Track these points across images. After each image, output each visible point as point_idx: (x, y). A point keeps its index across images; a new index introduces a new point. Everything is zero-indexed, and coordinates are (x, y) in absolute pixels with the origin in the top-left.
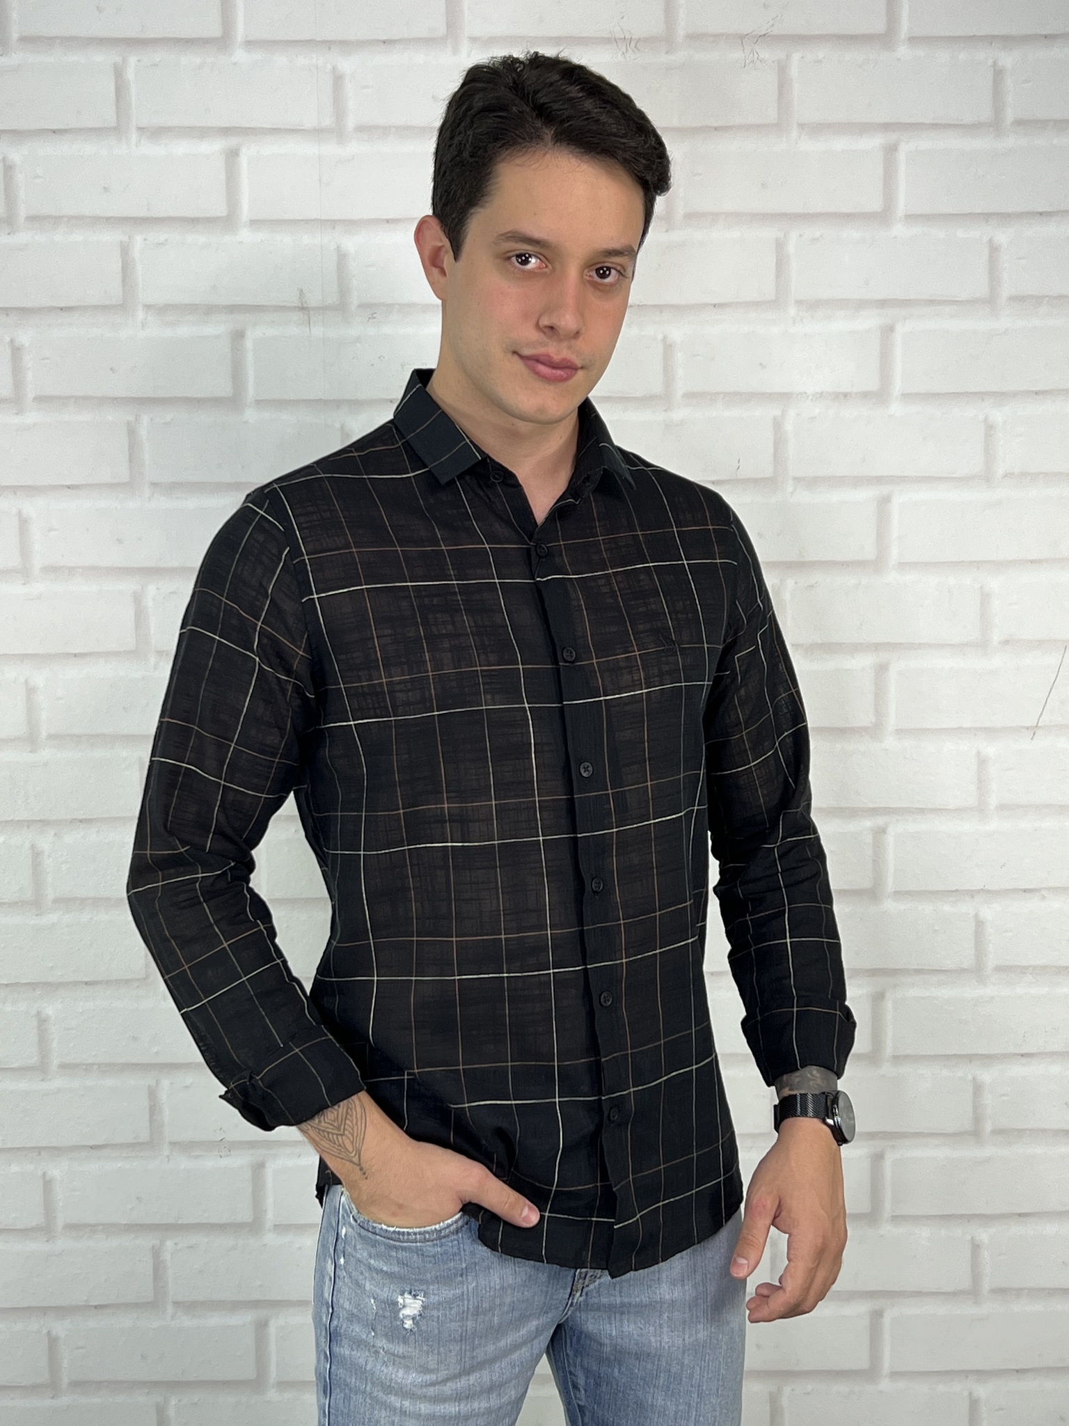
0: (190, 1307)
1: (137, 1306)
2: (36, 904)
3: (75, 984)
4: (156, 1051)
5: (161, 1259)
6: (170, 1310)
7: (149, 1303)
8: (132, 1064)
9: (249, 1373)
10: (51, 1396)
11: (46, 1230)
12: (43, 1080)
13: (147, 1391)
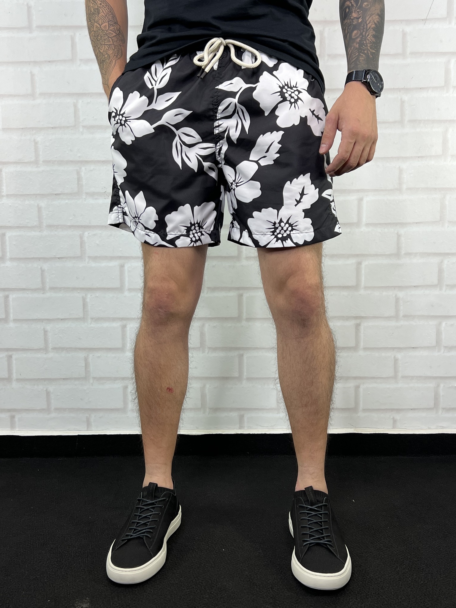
0: (95, 258)
1: (74, 258)
2: (32, 95)
3: (48, 128)
4: (79, 155)
5: (83, 239)
6: (87, 260)
7: (78, 257)
8: (71, 161)
9: (117, 285)
10: (42, 293)
11: (39, 227)
12: (36, 167)
13: (79, 291)
